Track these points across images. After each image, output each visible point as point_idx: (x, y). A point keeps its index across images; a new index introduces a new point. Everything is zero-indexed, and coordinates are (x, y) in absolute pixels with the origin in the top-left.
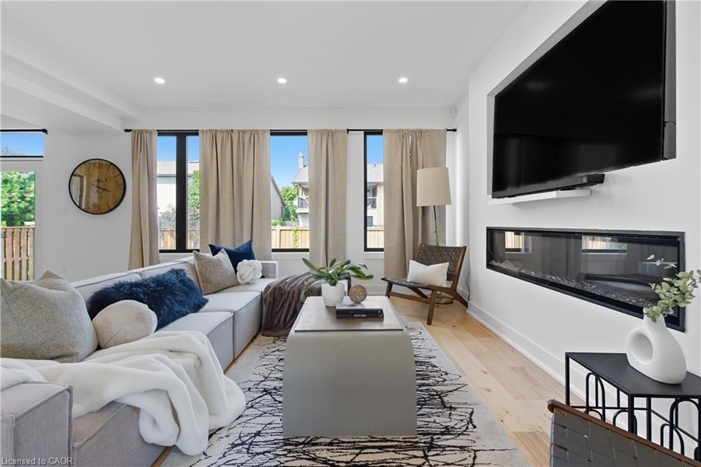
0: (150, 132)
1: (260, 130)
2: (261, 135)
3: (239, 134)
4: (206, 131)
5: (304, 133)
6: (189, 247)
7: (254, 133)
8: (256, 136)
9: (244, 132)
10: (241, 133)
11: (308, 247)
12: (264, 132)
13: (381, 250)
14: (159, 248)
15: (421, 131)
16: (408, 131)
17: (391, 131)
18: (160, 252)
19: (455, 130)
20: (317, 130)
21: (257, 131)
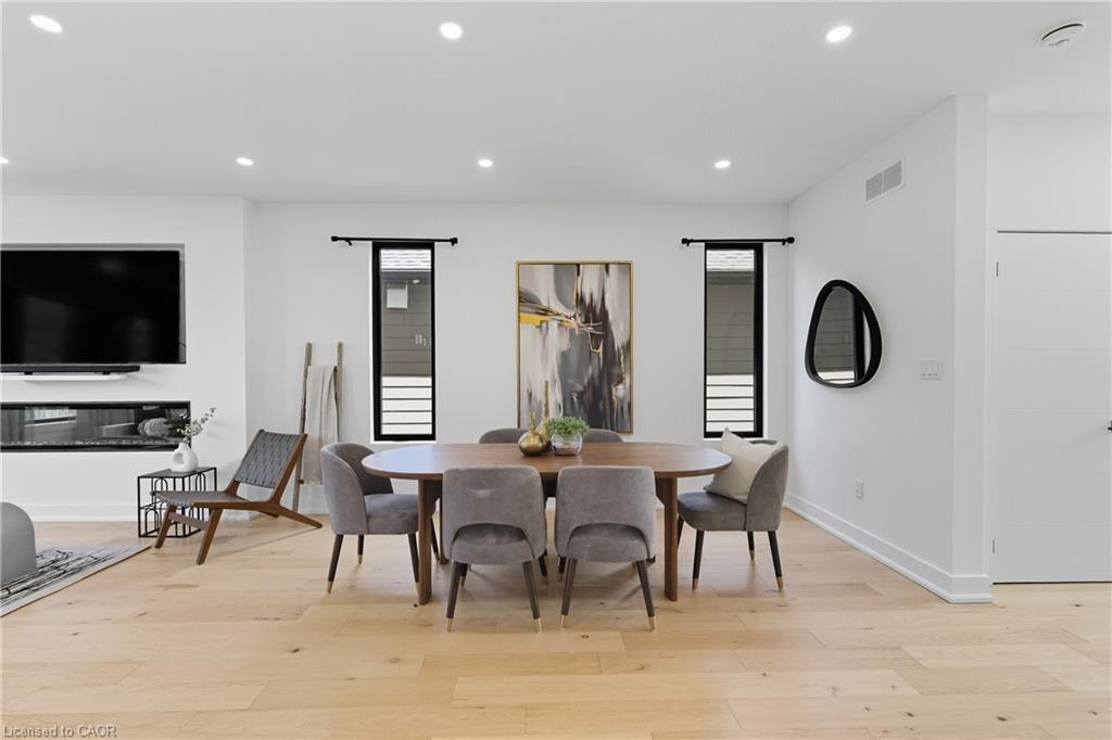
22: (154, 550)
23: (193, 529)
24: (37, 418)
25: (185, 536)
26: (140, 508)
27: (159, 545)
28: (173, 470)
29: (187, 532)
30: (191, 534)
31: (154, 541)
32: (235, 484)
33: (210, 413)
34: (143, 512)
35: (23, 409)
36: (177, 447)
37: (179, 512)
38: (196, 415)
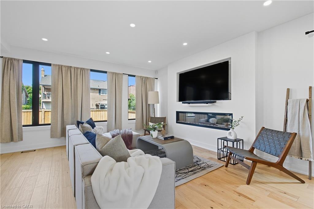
0: (18, 60)
1: (85, 69)
2: (86, 71)
3: (75, 69)
4: (56, 65)
5: (106, 72)
6: (40, 123)
7: (82, 69)
8: (84, 71)
9: (78, 68)
10: (76, 69)
11: (107, 120)
12: (87, 69)
13: (135, 119)
14: (23, 124)
15: (147, 78)
16: (144, 77)
17: (138, 76)
18: (23, 127)
19: (157, 79)
20: (111, 72)
21: (84, 69)
22: (224, 167)
23: (236, 162)
24: (188, 116)
25: (234, 164)
26: (218, 149)
27: (227, 166)
28: (228, 138)
29: (235, 163)
30: (236, 164)
31: (225, 164)
32: (253, 149)
33: (241, 118)
34: (219, 151)
35: (185, 113)
36: (229, 129)
37: (233, 155)
38: (235, 118)
